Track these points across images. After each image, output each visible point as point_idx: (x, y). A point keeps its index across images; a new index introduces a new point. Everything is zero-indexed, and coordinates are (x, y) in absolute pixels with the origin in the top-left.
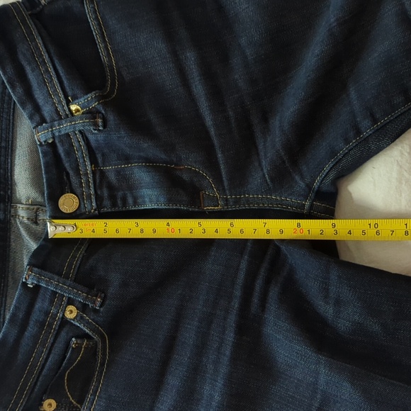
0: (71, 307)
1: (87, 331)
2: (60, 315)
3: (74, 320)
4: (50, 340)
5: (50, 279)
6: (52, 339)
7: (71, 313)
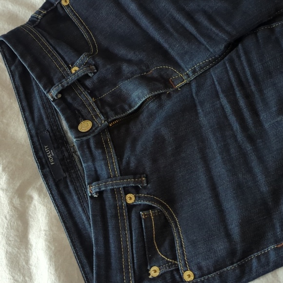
0: (129, 195)
1: (147, 203)
2: (124, 204)
3: (135, 202)
4: (127, 224)
5: (106, 183)
6: (127, 222)
7: (130, 199)
